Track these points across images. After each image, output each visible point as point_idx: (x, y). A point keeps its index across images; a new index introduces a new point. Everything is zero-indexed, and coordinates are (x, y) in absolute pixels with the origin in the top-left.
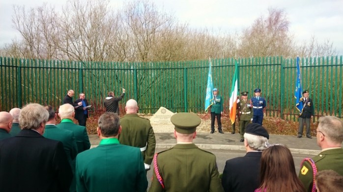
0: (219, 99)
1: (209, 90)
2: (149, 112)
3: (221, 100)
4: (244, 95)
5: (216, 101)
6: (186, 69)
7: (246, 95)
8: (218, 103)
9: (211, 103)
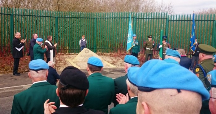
0: (138, 43)
1: (130, 35)
2: (66, 52)
3: (139, 43)
4: (150, 38)
5: (135, 44)
6: (96, 18)
7: (151, 37)
8: (137, 45)
9: (132, 46)
